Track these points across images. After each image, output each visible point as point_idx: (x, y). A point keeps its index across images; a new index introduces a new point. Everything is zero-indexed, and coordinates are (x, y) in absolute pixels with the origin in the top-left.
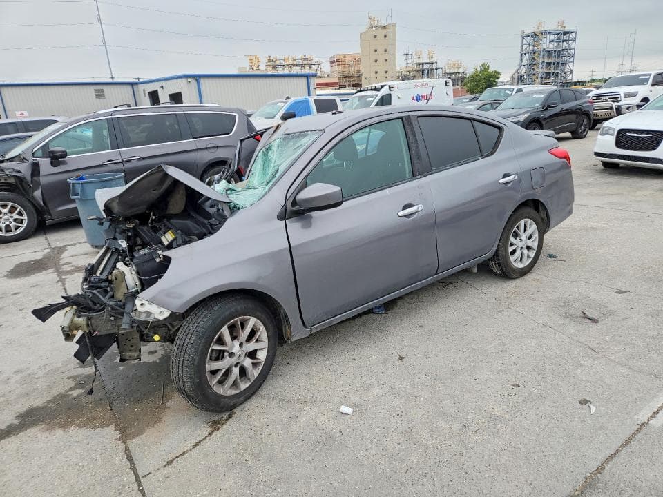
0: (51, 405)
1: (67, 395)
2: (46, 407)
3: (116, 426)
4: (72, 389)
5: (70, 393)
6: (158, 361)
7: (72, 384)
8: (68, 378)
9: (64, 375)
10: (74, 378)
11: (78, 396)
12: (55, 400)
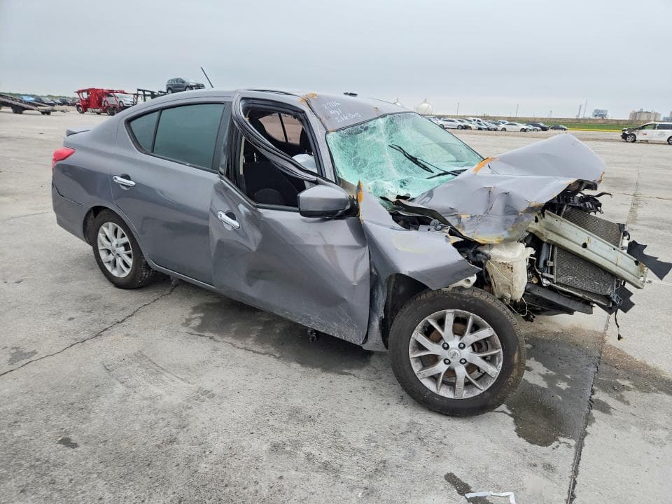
0: (653, 388)
1: (635, 386)
2: (659, 389)
3: (605, 342)
4: (628, 389)
5: (631, 386)
6: (533, 359)
7: (625, 393)
8: (628, 403)
9: (632, 410)
10: (621, 399)
11: (625, 379)
12: (648, 391)
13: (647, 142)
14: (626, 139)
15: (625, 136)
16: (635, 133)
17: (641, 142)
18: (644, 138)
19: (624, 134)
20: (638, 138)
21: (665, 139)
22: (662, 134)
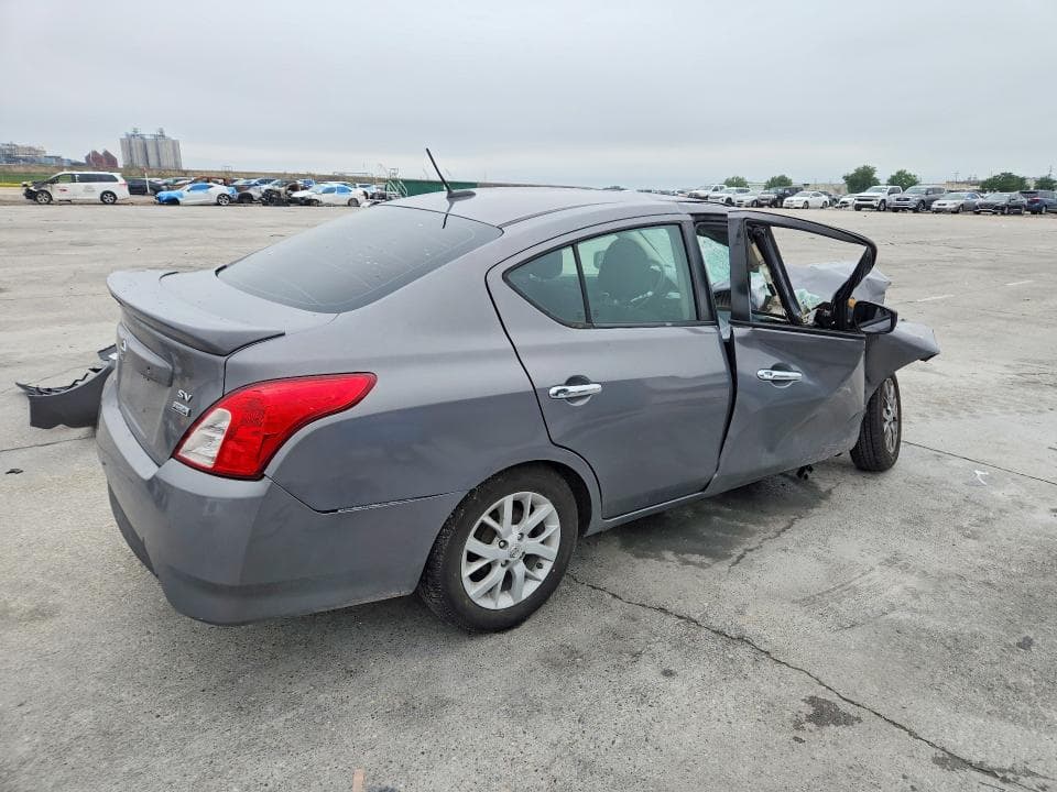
13: (69, 202)
14: (35, 200)
15: (31, 195)
16: (48, 189)
17: (61, 203)
18: (64, 196)
19: (28, 190)
20: (56, 196)
21: (96, 197)
22: (87, 190)
